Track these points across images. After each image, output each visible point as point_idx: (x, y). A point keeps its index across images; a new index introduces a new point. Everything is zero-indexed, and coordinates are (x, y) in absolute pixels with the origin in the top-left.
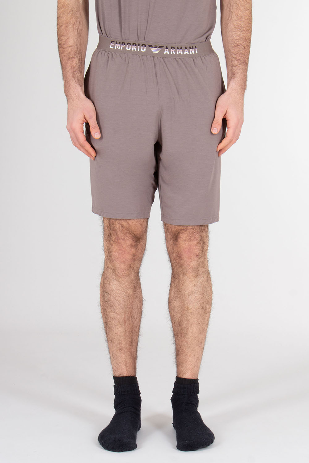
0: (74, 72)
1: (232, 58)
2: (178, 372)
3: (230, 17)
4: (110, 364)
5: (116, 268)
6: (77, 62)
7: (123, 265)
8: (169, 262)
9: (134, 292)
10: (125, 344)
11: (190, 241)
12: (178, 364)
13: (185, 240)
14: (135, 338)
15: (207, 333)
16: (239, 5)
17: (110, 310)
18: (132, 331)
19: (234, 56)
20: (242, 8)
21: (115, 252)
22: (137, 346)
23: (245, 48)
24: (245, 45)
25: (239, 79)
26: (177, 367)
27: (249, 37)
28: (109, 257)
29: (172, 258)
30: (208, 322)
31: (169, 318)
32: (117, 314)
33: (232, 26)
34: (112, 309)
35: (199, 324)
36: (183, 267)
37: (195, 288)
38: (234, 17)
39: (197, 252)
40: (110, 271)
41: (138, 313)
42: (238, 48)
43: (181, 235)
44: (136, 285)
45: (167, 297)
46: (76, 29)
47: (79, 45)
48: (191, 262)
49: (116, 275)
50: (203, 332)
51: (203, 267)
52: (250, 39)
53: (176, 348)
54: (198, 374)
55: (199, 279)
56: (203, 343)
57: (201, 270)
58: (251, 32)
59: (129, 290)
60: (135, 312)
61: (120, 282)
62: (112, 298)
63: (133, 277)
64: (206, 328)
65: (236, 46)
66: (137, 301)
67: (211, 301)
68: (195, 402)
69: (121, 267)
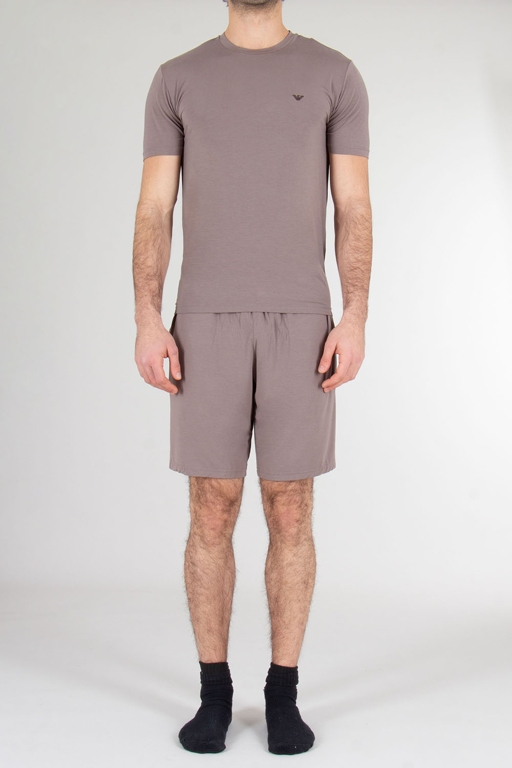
0: (153, 297)
1: (347, 284)
2: (274, 657)
3: (346, 238)
4: (195, 647)
5: (204, 535)
6: (157, 286)
7: (212, 532)
8: (266, 525)
9: (226, 562)
10: (215, 625)
11: (290, 505)
12: (274, 647)
13: (283, 504)
14: (227, 616)
15: (309, 611)
16: (357, 223)
17: (196, 585)
18: (223, 608)
19: (350, 281)
20: (360, 227)
21: (204, 517)
22: (228, 626)
23: (363, 272)
24: (363, 269)
25: (355, 307)
26: (273, 651)
27: (369, 260)
28: (196, 521)
29: (269, 521)
30: (311, 599)
31: (265, 592)
32: (205, 588)
33: (348, 247)
34: (199, 583)
35: (300, 601)
36: (281, 534)
37: (295, 558)
38: (351, 237)
39: (297, 516)
40: (197, 537)
41: (229, 587)
42: (356, 272)
43: (279, 498)
44: (228, 554)
45: (264, 566)
46: (157, 247)
47: (159, 266)
48: (290, 528)
49: (205, 543)
50: (305, 611)
51: (304, 534)
52: (370, 263)
53: (272, 628)
54: (297, 661)
55: (299, 548)
56: (304, 623)
57: (303, 537)
58: (371, 254)
59: (220, 560)
60: (227, 587)
61: (209, 552)
62: (199, 570)
63: (224, 545)
64: (308, 606)
65: (352, 270)
66: (228, 572)
67: (315, 574)
68: (293, 695)
69: (210, 535)
